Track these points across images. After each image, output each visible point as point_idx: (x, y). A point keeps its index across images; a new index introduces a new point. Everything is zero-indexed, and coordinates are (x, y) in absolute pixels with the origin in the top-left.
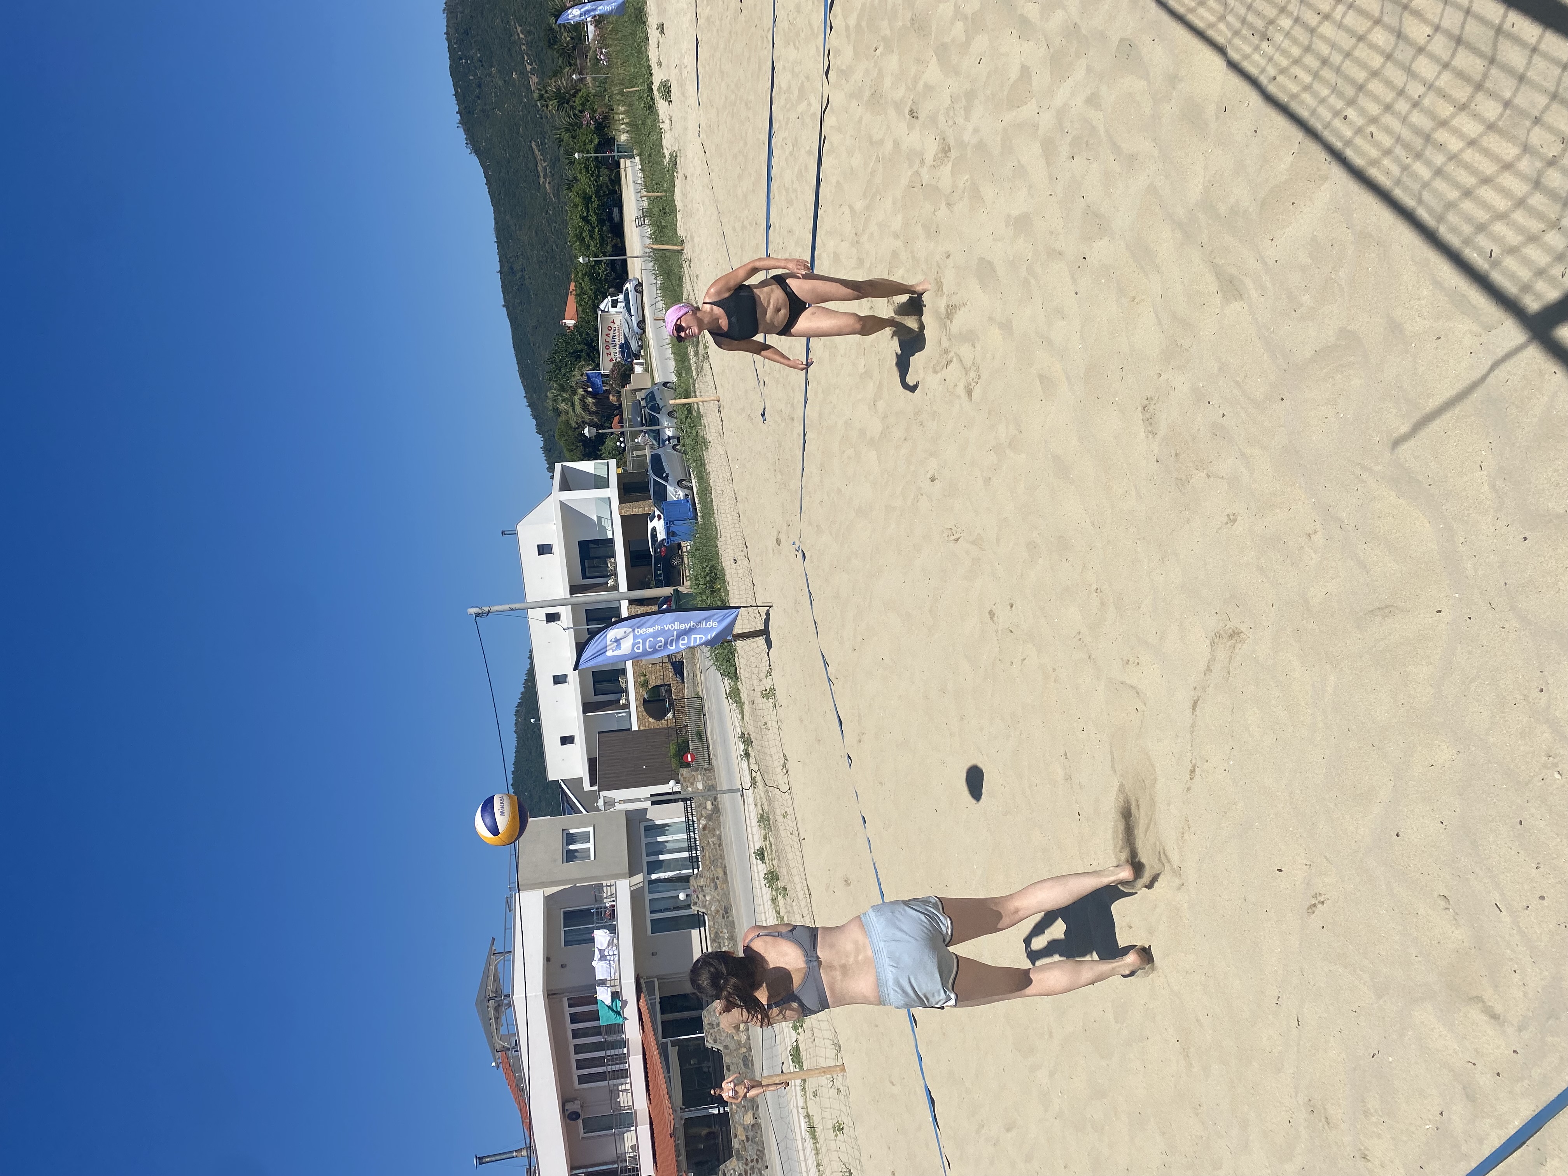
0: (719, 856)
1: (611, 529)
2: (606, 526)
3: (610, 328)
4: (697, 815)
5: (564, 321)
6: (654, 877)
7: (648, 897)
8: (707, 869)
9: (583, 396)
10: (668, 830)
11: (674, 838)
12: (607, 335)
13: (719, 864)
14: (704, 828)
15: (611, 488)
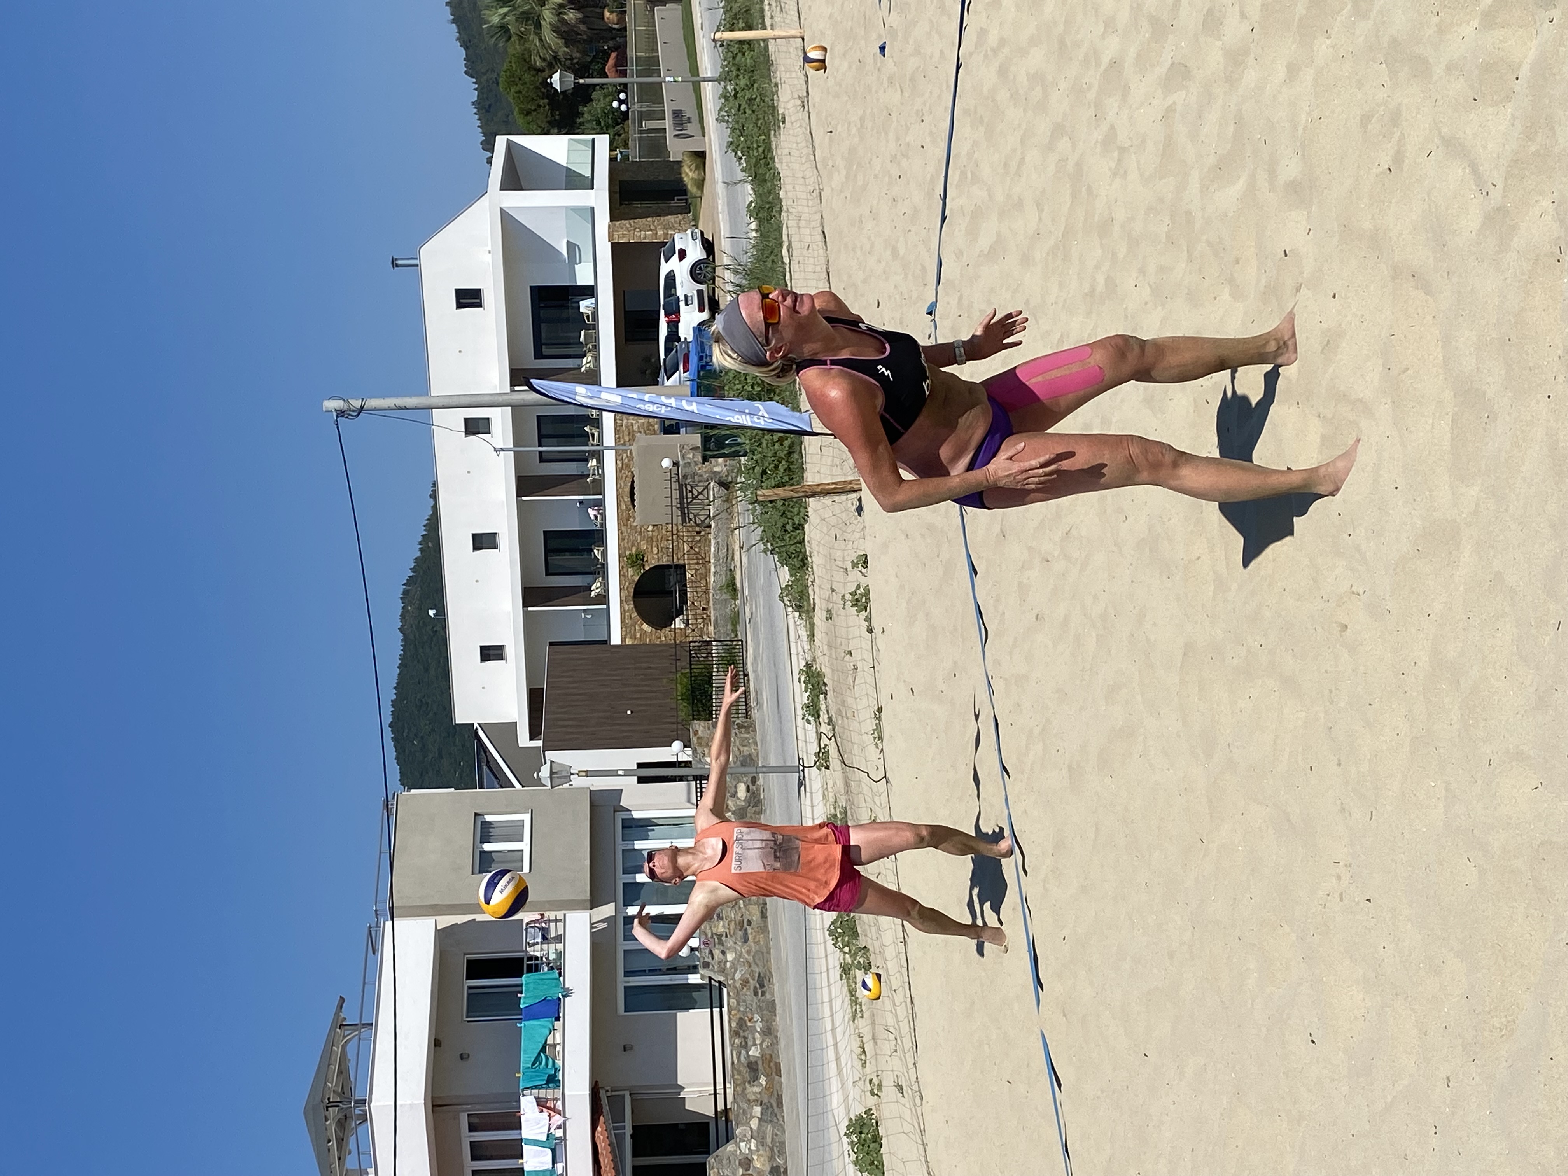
1: (591, 267)
2: (584, 262)
7: (623, 945)
10: (654, 830)
15: (597, 189)
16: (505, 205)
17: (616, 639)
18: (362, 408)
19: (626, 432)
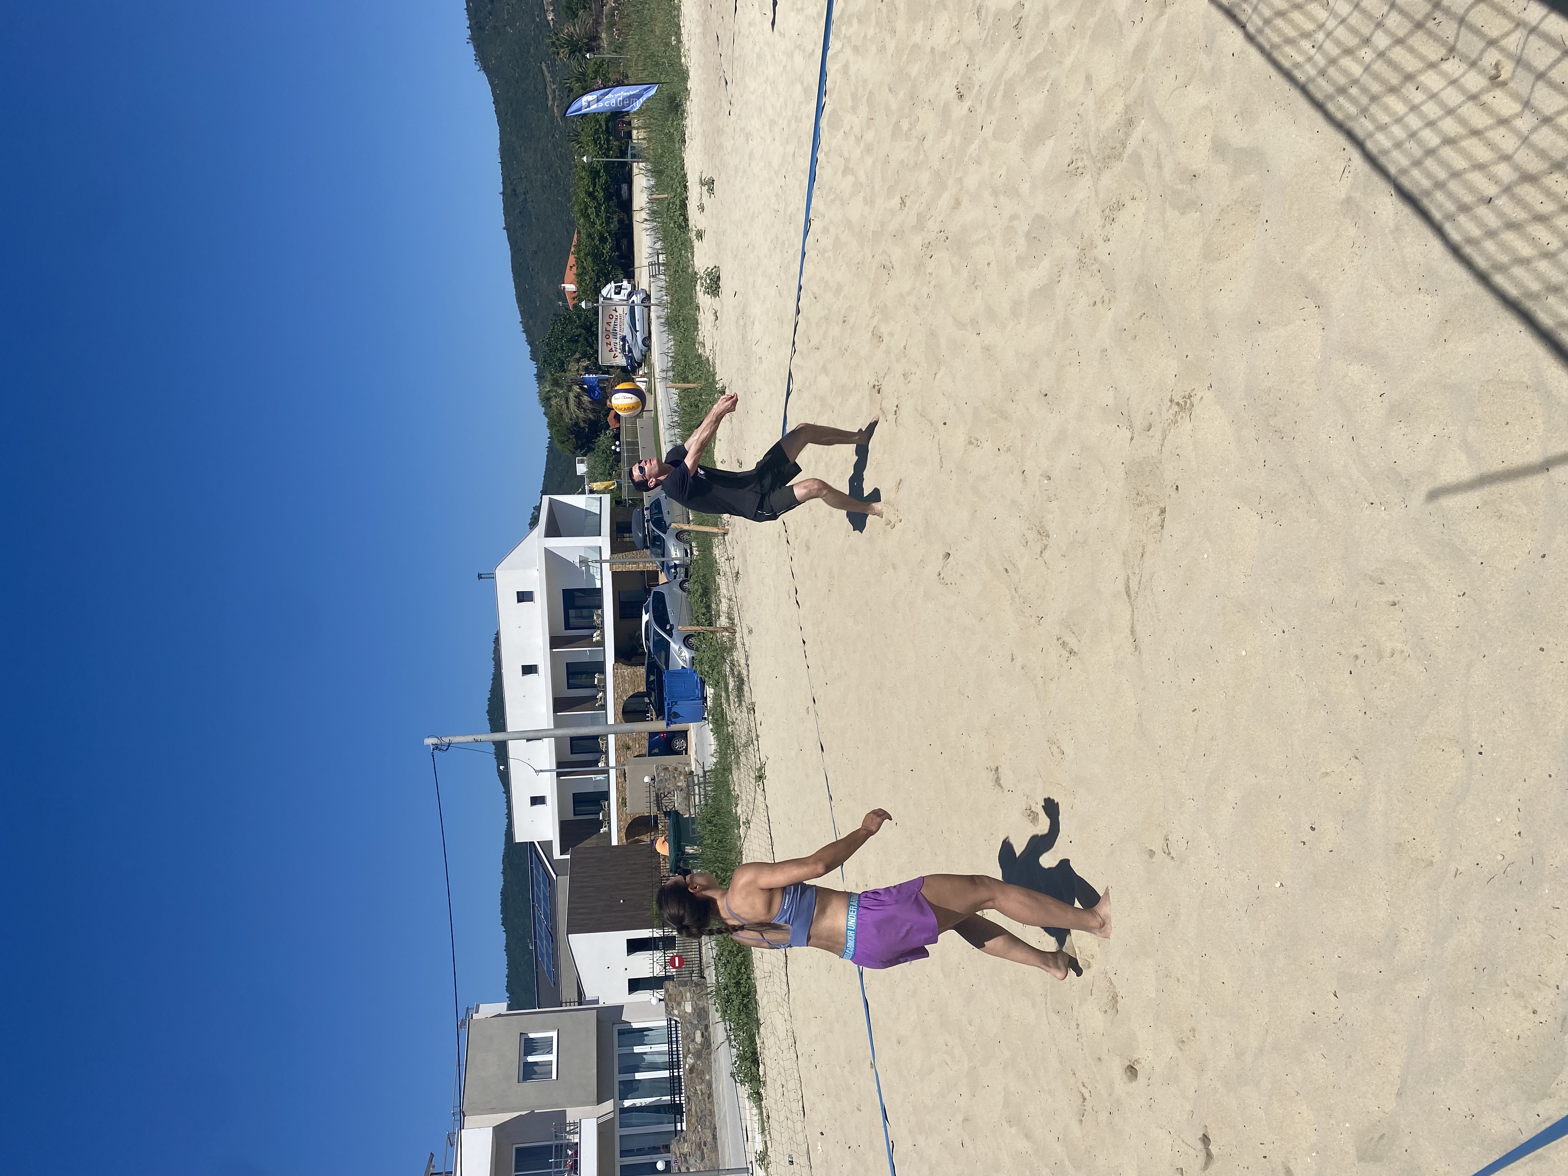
0: (707, 1112)
1: (600, 578)
2: (595, 574)
3: (611, 317)
4: (683, 1049)
5: (563, 285)
6: (627, 1103)
7: (619, 1132)
8: (692, 1129)
9: (579, 393)
10: (648, 1035)
11: (653, 1050)
12: (607, 323)
13: (708, 1124)
14: (691, 1070)
15: (603, 536)
16: (546, 546)
17: (615, 842)
18: (449, 744)
19: (620, 677)
